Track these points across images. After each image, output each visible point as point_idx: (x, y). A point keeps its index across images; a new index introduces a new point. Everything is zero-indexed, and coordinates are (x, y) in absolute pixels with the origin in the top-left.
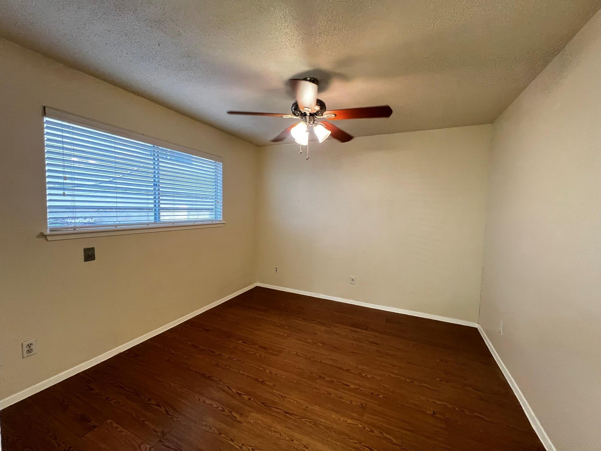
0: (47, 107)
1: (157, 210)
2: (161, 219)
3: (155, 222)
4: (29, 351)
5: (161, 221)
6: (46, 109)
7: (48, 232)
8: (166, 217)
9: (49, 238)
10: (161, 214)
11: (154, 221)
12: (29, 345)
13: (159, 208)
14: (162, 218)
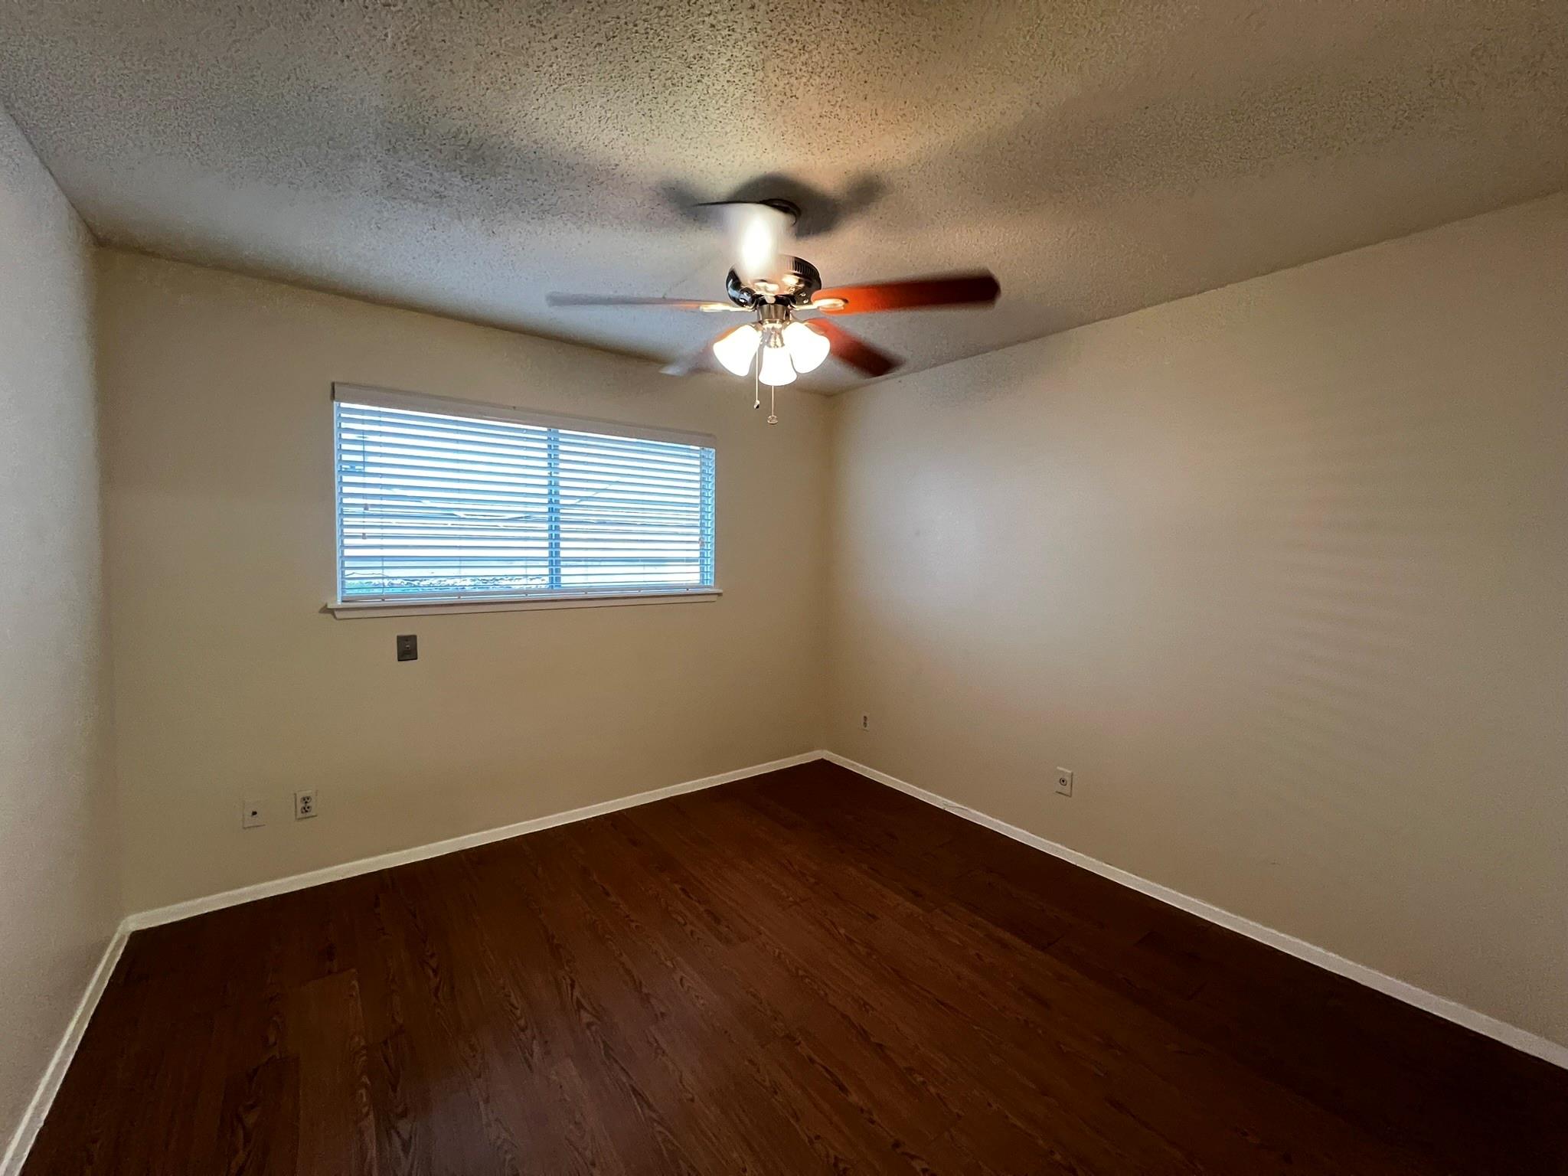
0: (338, 383)
1: (555, 562)
2: (562, 582)
3: (551, 589)
4: (305, 810)
5: (563, 586)
6: (335, 387)
7: (340, 604)
8: (573, 578)
9: (338, 615)
10: (563, 571)
11: (548, 586)
12: (306, 800)
13: (556, 559)
14: (564, 580)
